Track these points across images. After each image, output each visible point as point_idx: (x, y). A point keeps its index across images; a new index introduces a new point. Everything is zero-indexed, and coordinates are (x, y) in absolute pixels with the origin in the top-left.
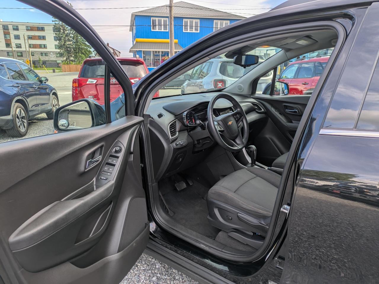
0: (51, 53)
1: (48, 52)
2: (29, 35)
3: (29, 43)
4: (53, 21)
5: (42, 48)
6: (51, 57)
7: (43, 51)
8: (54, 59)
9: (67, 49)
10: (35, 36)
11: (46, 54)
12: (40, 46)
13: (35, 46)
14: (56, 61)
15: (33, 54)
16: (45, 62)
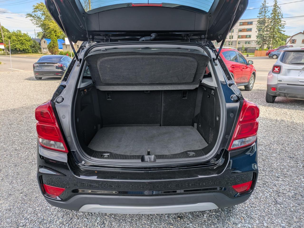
0: (253, 42)
1: (251, 40)
2: (240, 29)
3: (238, 35)
4: (258, 17)
5: (248, 38)
6: (252, 45)
7: (247, 40)
8: (254, 46)
9: (263, 38)
10: (244, 29)
11: (249, 42)
12: (246, 37)
13: (242, 37)
14: (255, 48)
15: (239, 43)
16: (247, 49)
